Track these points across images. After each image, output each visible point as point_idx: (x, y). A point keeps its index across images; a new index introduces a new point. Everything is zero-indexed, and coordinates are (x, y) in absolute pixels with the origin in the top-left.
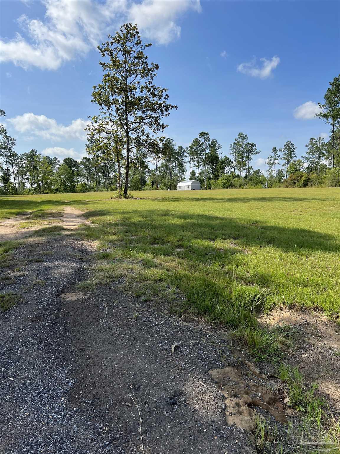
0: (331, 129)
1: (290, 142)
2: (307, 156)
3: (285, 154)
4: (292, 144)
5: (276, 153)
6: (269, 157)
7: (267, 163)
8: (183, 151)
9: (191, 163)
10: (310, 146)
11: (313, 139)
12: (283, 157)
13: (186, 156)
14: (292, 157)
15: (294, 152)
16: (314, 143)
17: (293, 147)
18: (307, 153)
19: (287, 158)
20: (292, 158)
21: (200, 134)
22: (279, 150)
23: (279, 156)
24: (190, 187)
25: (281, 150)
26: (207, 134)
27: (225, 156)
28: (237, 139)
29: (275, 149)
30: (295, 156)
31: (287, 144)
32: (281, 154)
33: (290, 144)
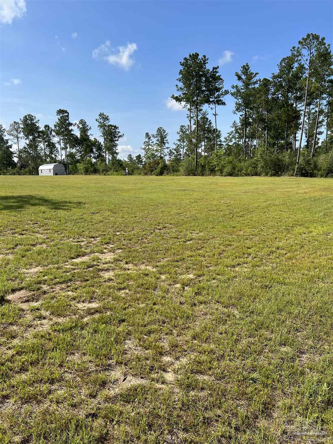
0: (187, 114)
1: (162, 128)
2: (179, 143)
3: (158, 140)
4: (163, 130)
5: (149, 138)
6: (145, 143)
7: (143, 149)
8: (50, 130)
9: (60, 144)
10: (181, 133)
11: (183, 126)
12: (156, 143)
13: (54, 136)
14: (164, 143)
15: (166, 139)
16: (184, 130)
17: (165, 132)
18: (178, 140)
19: (160, 144)
20: (165, 145)
21: (58, 111)
22: (152, 136)
23: (153, 142)
24: (52, 171)
25: (154, 136)
26: (66, 112)
27: (95, 139)
28: (98, 120)
29: (147, 134)
30: (168, 143)
31: (159, 130)
32: (154, 140)
33: (162, 130)
